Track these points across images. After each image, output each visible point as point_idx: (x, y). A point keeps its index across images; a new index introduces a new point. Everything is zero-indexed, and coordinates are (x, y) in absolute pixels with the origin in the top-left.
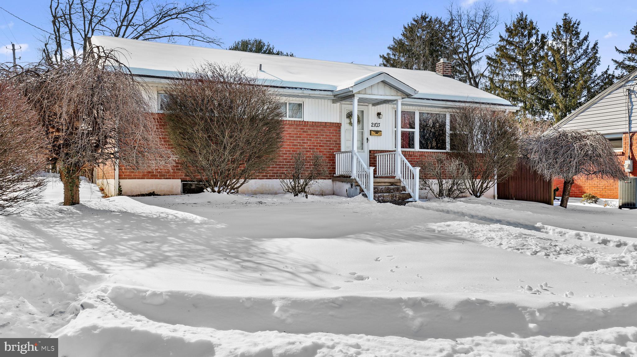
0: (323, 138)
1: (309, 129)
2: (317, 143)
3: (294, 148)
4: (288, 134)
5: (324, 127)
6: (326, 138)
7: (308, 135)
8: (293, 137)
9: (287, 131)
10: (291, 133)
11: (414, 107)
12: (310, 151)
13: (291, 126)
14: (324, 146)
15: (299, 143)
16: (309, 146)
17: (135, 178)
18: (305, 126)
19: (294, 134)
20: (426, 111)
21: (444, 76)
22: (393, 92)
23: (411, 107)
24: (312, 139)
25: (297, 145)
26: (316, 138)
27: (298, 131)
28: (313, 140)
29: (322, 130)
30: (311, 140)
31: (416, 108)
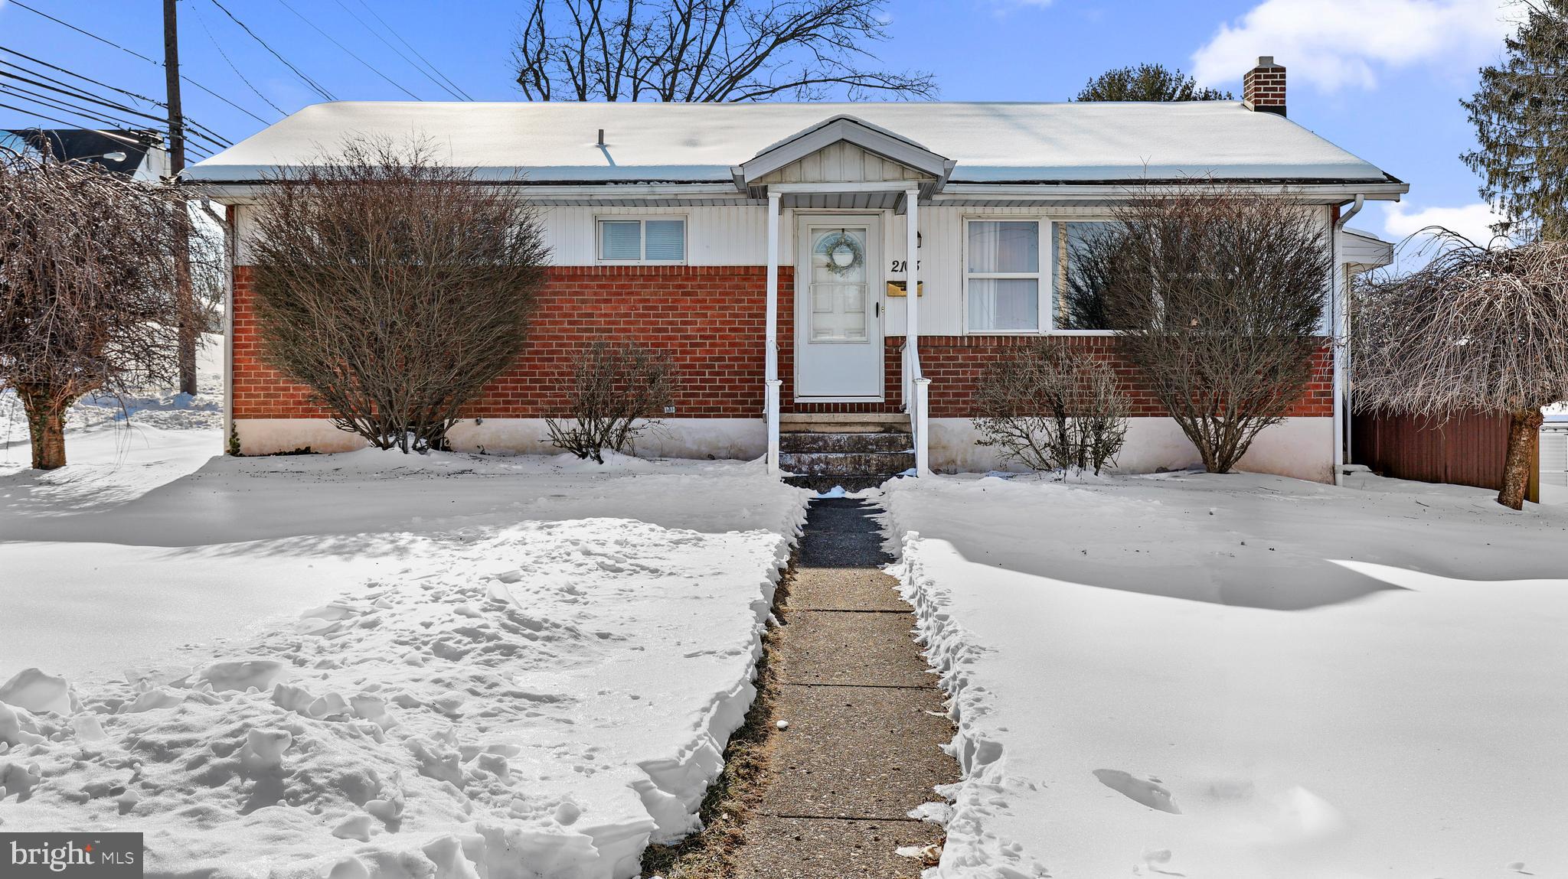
0: (740, 308)
1: (700, 287)
2: (722, 323)
3: (656, 338)
4: (641, 301)
5: (745, 279)
6: (750, 308)
7: (699, 301)
8: (655, 308)
9: (638, 294)
10: (648, 300)
11: (1034, 210)
12: (703, 345)
13: (650, 280)
14: (743, 330)
15: (671, 323)
16: (699, 330)
17: (269, 417)
18: (687, 279)
19: (656, 301)
20: (1079, 217)
21: (1257, 109)
22: (891, 171)
23: (1024, 210)
24: (709, 313)
25: (666, 330)
26: (721, 308)
27: (670, 294)
28: (713, 316)
29: (737, 287)
30: (705, 315)
31: (1043, 210)
